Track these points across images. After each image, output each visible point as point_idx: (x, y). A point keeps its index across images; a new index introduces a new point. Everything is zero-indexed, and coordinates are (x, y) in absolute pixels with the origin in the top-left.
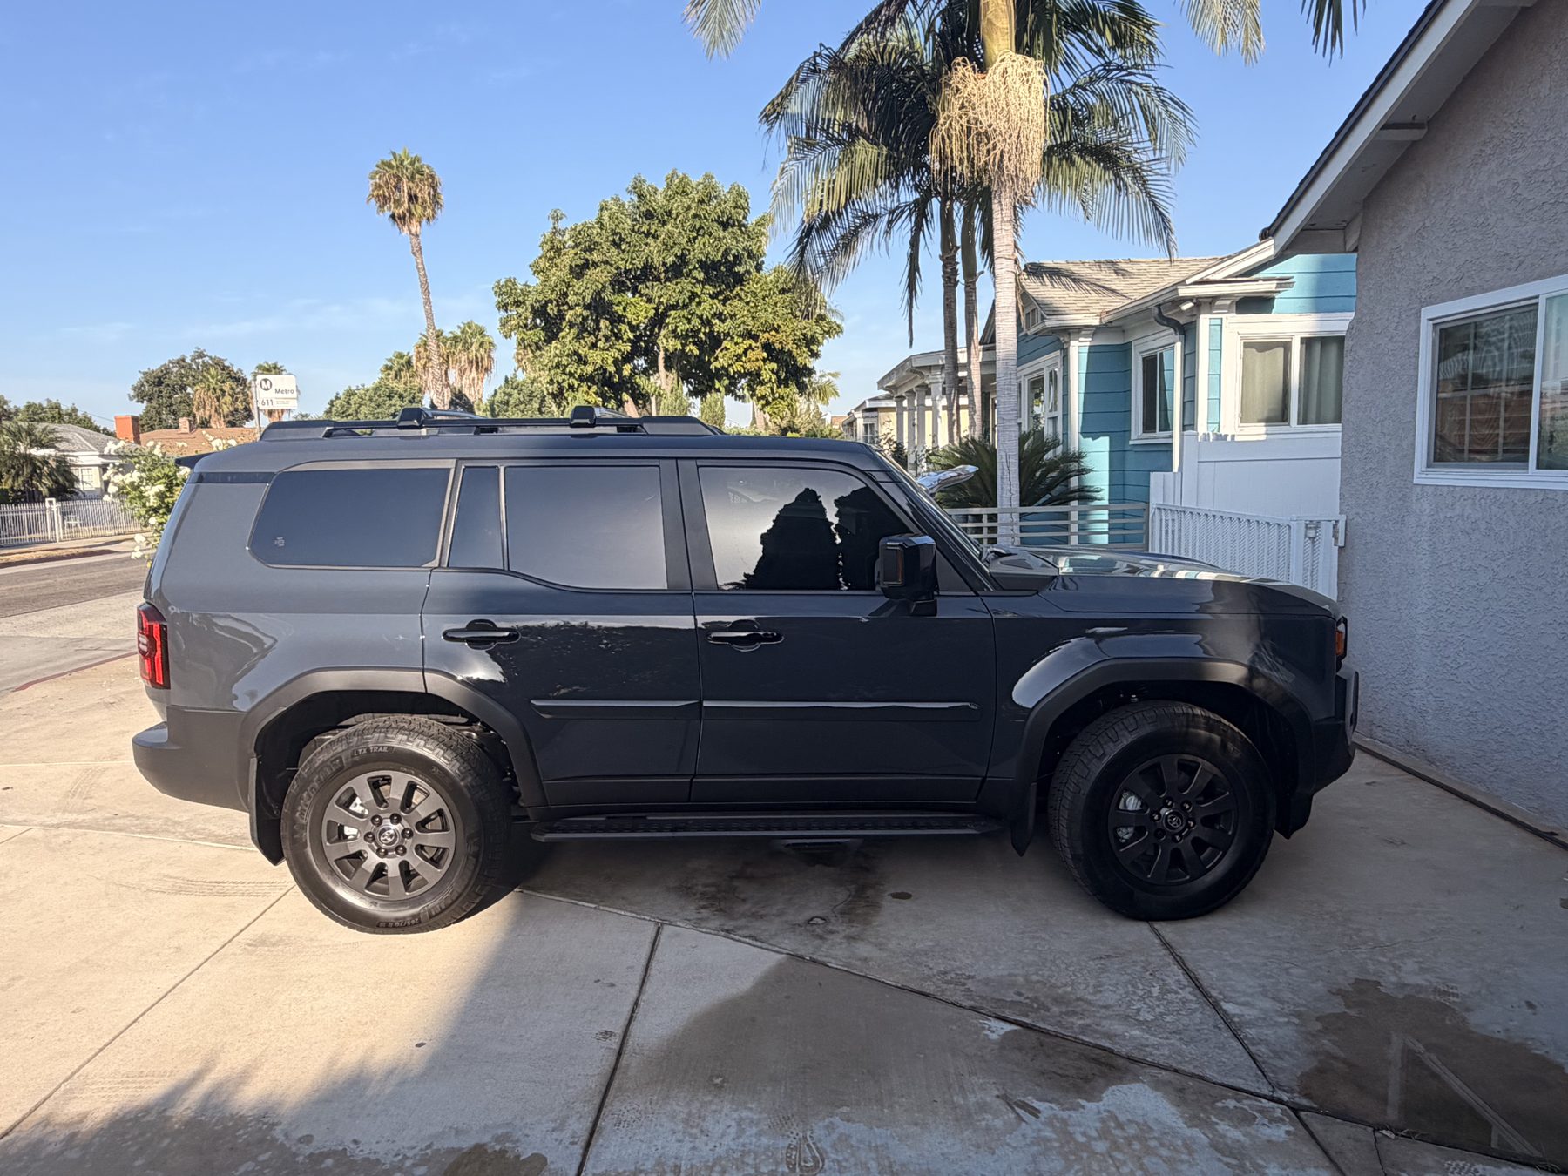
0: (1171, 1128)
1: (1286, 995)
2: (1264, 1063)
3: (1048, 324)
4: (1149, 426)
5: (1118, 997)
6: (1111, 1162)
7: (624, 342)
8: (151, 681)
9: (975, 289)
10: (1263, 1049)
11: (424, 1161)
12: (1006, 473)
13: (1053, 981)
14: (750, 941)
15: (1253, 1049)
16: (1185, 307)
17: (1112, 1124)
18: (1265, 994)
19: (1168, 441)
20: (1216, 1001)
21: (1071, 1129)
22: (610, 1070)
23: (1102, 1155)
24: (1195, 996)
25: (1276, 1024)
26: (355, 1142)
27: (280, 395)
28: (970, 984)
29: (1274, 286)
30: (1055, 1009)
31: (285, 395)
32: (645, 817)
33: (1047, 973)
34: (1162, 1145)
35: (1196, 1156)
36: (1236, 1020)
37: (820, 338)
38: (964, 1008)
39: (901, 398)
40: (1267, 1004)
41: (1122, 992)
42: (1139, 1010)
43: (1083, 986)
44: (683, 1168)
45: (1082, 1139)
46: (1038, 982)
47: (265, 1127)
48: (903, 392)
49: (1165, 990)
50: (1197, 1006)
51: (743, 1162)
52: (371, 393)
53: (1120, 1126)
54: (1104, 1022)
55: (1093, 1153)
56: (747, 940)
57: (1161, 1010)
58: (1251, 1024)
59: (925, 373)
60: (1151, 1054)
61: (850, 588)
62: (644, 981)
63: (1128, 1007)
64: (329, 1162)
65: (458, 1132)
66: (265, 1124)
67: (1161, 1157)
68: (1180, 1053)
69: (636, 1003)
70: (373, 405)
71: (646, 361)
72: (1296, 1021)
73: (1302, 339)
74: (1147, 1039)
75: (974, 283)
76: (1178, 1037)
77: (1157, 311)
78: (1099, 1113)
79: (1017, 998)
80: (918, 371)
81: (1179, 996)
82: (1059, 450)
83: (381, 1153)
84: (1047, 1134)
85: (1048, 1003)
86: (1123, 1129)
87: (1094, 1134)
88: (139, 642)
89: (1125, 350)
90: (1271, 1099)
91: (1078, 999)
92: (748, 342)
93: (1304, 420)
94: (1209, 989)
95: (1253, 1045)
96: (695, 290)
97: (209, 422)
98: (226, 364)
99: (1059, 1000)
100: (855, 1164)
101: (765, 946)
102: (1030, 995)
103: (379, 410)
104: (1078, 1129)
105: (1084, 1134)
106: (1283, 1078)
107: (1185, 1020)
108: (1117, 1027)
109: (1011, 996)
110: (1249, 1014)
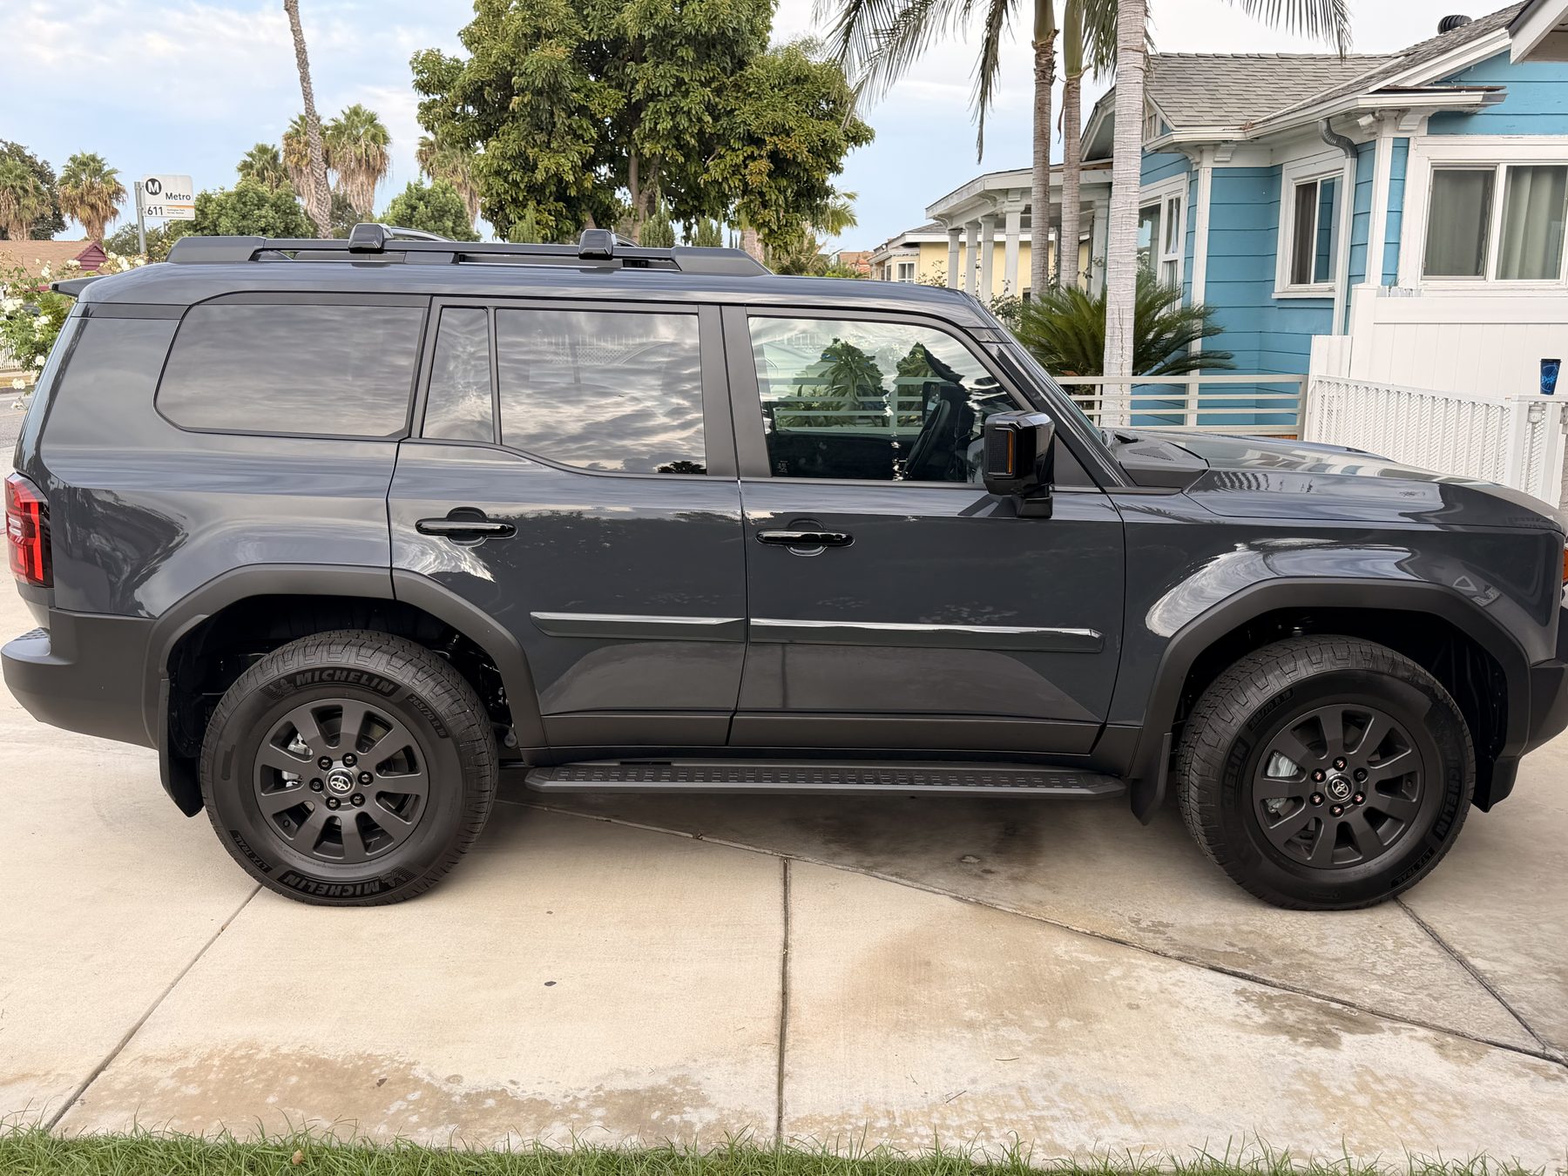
0: (1435, 1083)
1: (1541, 951)
2: (1529, 1020)
3: (1177, 138)
4: (1300, 276)
5: (1348, 950)
6: (1377, 1116)
7: (586, 142)
8: (28, 575)
9: (1079, 88)
10: (1524, 1005)
11: (598, 1102)
12: (1118, 332)
13: (1268, 931)
14: (898, 880)
15: (1514, 1006)
16: (1364, 121)
17: (1370, 1079)
18: (1517, 950)
19: (1329, 295)
20: (1462, 956)
21: (1325, 1083)
22: (780, 1013)
23: (1364, 1108)
24: (1436, 949)
25: (1536, 981)
26: (513, 1082)
27: (172, 202)
28: (1170, 932)
29: (1480, 98)
30: (1276, 961)
31: (178, 202)
32: (669, 763)
33: (1259, 924)
34: (1431, 1100)
35: (1470, 1111)
36: (1488, 975)
37: (843, 144)
38: (1170, 957)
39: (959, 231)
40: (1520, 960)
41: (1351, 944)
42: (1374, 965)
43: (1304, 938)
44: (897, 1114)
45: (1340, 1093)
46: (1251, 932)
47: (402, 1066)
48: (962, 223)
49: (1400, 944)
50: (1441, 961)
51: (963, 1109)
52: (234, 199)
53: (1378, 1080)
54: (1337, 976)
55: (1355, 1107)
56: (894, 878)
57: (1400, 964)
58: (1506, 980)
59: (1000, 199)
60: (1398, 1009)
61: (906, 478)
62: (786, 920)
63: (1362, 960)
64: (490, 1102)
65: (627, 1074)
66: (401, 1063)
67: (1432, 1112)
68: (1430, 1008)
69: (786, 946)
70: (236, 216)
71: (611, 170)
72: (1558, 978)
73: (1508, 167)
74: (1390, 994)
75: (1078, 80)
76: (1426, 992)
77: (1324, 126)
78: (1352, 1067)
79: (1230, 949)
80: (989, 196)
81: (1419, 950)
82: (1178, 304)
83: (547, 1094)
84: (1299, 1087)
85: (1267, 953)
86: (1383, 1084)
87: (1352, 1088)
88: (8, 525)
89: (1271, 175)
90: (1544, 1057)
91: (1303, 951)
92: (749, 150)
93: (1504, 274)
94: (1451, 943)
95: (1513, 1002)
96: (681, 75)
97: (6, 232)
98: (27, 153)
99: (1280, 951)
100: (1091, 1114)
101: (916, 885)
102: (1245, 947)
103: (245, 223)
104: (1333, 1083)
105: (1341, 1088)
106: (1552, 1035)
107: (1430, 975)
108: (1353, 981)
109: (1221, 946)
110: (1502, 970)
